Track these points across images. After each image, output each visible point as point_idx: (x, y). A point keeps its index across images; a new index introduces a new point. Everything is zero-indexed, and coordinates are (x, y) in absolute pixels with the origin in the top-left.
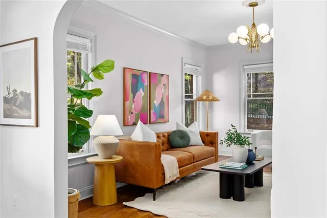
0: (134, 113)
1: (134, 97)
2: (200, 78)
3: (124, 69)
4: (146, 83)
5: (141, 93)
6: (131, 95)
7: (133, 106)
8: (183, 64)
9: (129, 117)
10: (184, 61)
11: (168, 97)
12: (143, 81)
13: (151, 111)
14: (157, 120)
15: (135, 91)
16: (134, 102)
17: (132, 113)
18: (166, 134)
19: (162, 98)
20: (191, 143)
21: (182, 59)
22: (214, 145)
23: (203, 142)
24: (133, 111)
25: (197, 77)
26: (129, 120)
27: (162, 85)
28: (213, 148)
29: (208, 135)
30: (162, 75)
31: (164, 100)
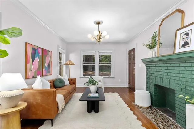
0: (33, 71)
1: (33, 61)
2: (64, 55)
3: (26, 44)
4: (41, 54)
5: (37, 59)
6: (31, 60)
7: (32, 67)
8: (58, 48)
9: (30, 73)
10: (59, 46)
11: (52, 62)
12: (39, 53)
13: (44, 70)
14: (46, 74)
15: (33, 58)
16: (33, 64)
17: (32, 71)
18: (52, 81)
19: (49, 63)
20: (65, 84)
21: (58, 45)
22: (75, 84)
23: (70, 83)
24: (32, 69)
25: (63, 54)
26: (30, 75)
27: (49, 56)
28: (74, 86)
29: (72, 80)
30: (49, 51)
31: (50, 64)
